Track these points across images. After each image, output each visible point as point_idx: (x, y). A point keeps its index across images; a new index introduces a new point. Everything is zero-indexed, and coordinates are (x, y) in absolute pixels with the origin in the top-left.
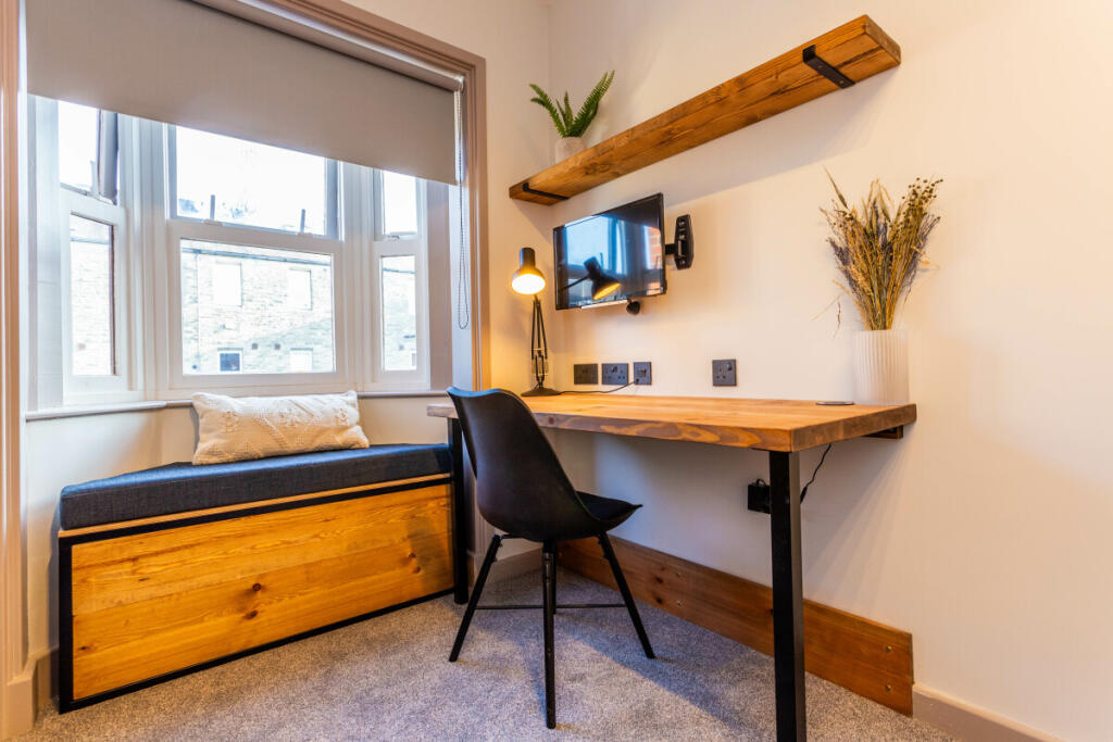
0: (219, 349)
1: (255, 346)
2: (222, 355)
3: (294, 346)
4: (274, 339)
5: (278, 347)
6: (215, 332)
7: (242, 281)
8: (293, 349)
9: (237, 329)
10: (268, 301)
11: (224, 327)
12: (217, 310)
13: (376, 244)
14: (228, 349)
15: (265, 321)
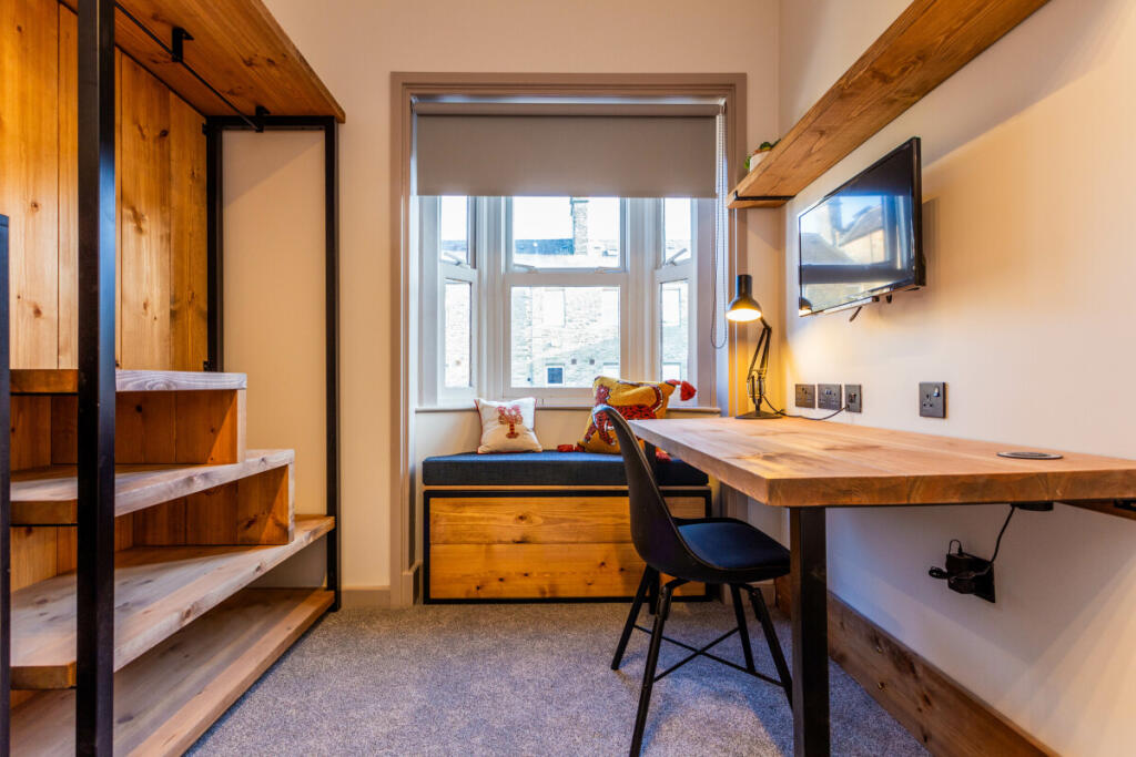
0: (547, 365)
1: (574, 362)
2: (549, 369)
3: (606, 361)
4: (589, 354)
5: (592, 362)
6: (544, 350)
7: (566, 304)
8: (605, 364)
9: (560, 347)
10: (585, 321)
11: (550, 345)
12: (546, 330)
13: (658, 272)
14: (552, 364)
15: (582, 339)
